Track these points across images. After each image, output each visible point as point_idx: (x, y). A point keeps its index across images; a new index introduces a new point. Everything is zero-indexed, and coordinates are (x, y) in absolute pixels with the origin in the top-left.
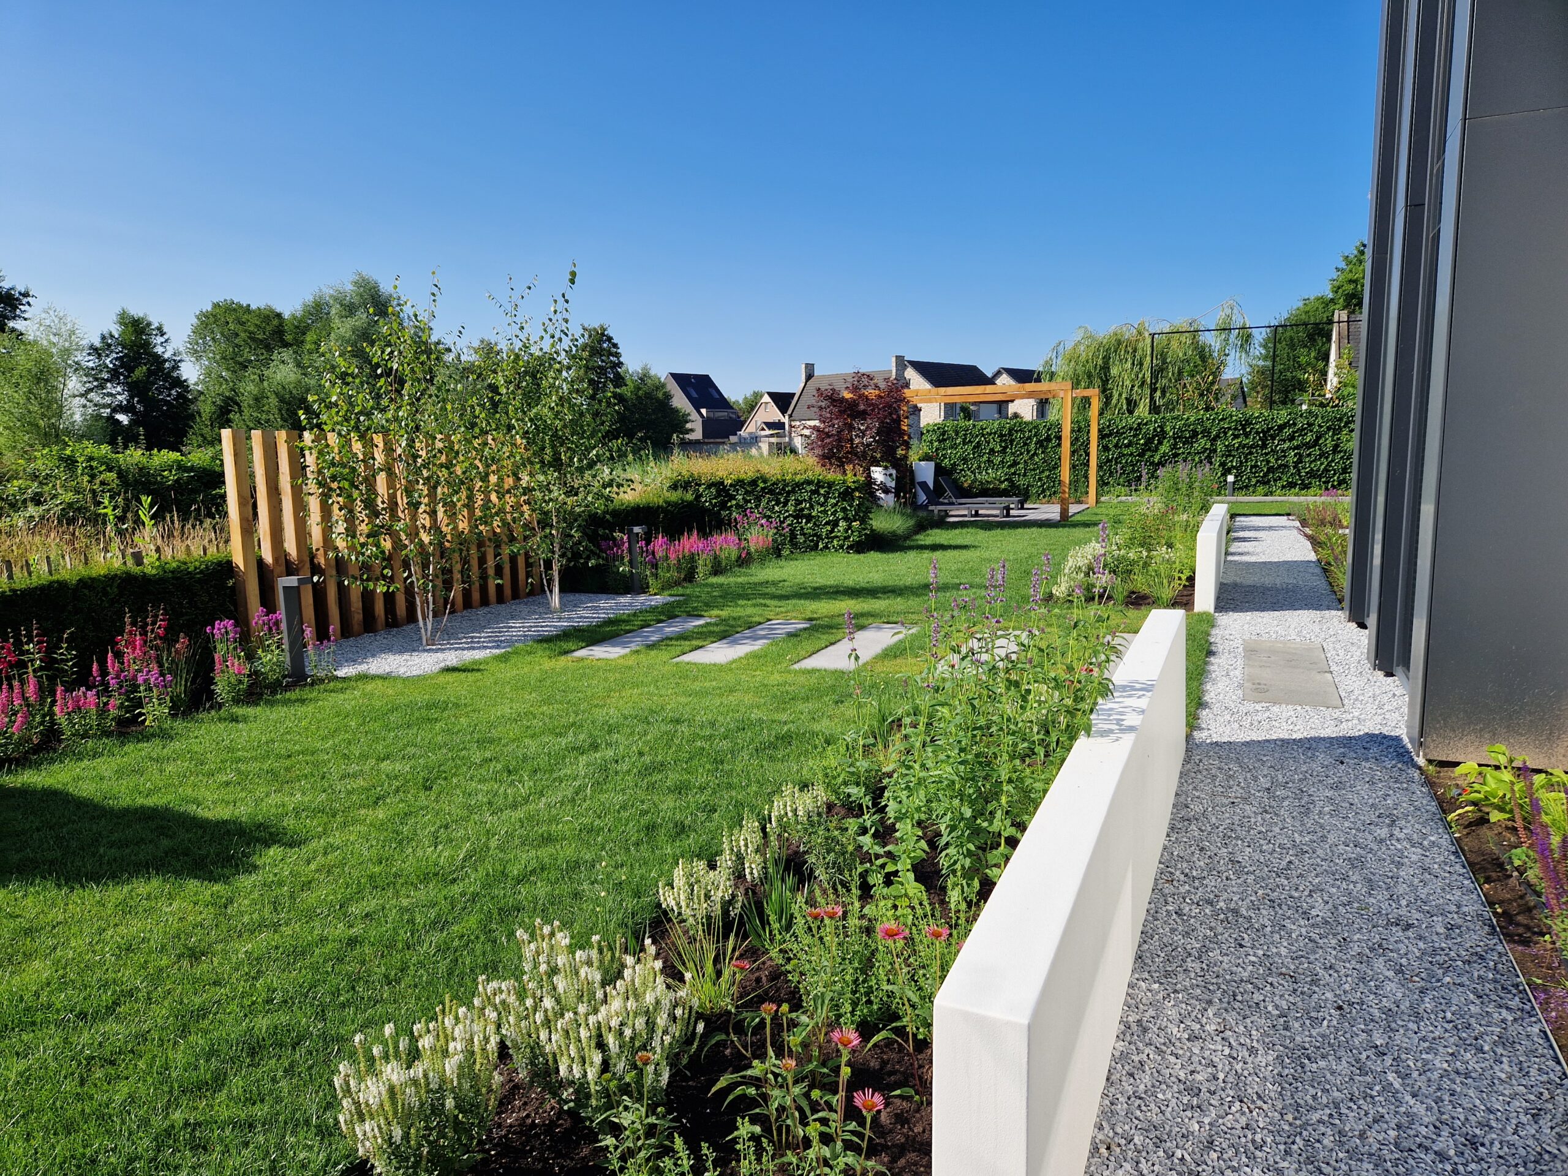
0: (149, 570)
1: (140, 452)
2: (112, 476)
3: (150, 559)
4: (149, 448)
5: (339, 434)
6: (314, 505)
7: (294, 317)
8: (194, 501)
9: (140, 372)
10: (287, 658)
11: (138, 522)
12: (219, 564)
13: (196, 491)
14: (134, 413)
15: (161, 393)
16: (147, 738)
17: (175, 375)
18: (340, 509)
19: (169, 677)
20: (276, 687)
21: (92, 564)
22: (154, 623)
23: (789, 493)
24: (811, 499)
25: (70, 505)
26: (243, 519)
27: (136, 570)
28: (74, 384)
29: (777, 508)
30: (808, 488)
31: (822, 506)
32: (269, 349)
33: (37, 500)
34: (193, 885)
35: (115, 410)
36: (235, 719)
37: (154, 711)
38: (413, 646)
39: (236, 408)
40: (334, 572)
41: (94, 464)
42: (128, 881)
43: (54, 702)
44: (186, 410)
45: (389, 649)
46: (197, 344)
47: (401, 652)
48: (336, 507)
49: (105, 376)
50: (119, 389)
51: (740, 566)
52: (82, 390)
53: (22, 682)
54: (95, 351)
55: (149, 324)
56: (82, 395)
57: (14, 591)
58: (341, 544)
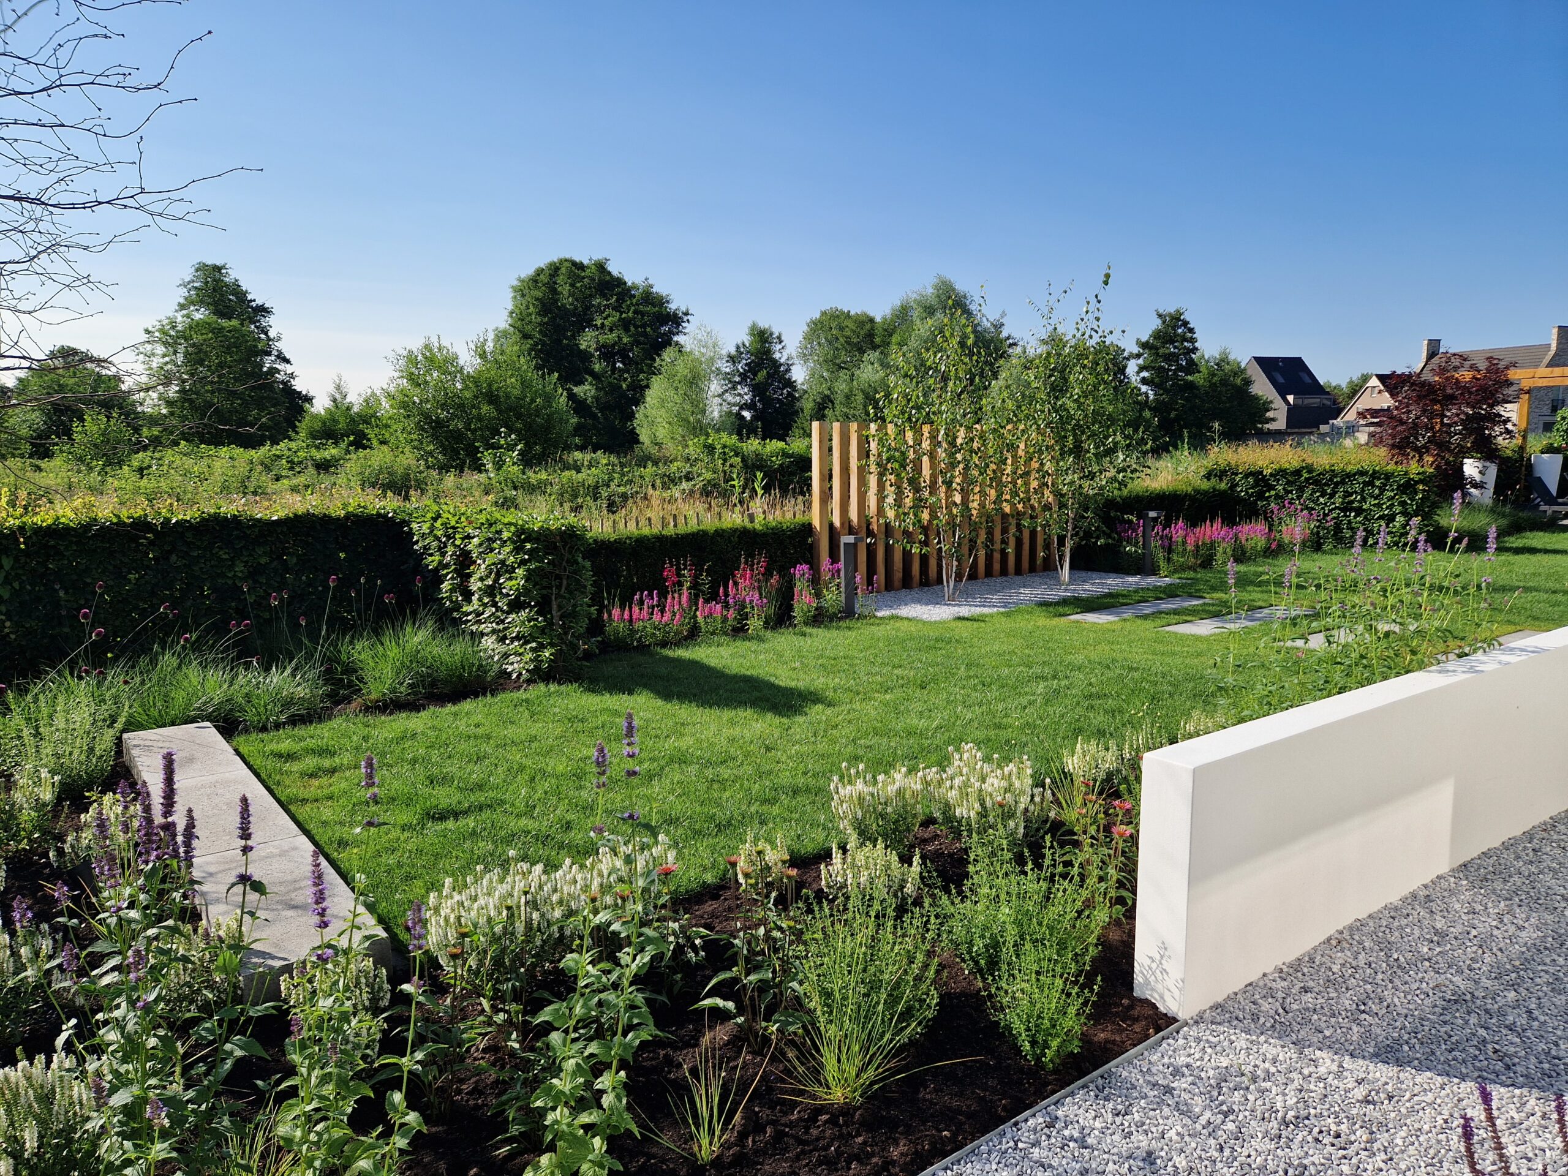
0: (758, 527)
1: (757, 441)
2: (739, 459)
3: (759, 518)
4: (764, 439)
5: (896, 425)
6: (873, 481)
7: (884, 318)
8: (792, 482)
9: (762, 374)
10: (843, 598)
11: (754, 490)
12: (803, 525)
13: (793, 474)
14: (756, 410)
15: (775, 392)
16: (750, 639)
17: (787, 377)
18: (891, 485)
19: (765, 600)
20: (833, 618)
21: (723, 519)
22: (758, 563)
23: (1337, 484)
24: (1363, 491)
25: (709, 481)
26: (822, 492)
27: (749, 526)
28: (715, 386)
29: (1322, 500)
30: (1361, 480)
31: (1376, 499)
32: (862, 352)
33: (688, 478)
34: (769, 716)
35: (741, 408)
36: (804, 634)
37: (755, 623)
38: (938, 600)
39: (830, 405)
40: (883, 536)
41: (727, 450)
42: (735, 708)
43: (697, 610)
44: (793, 406)
45: (919, 601)
46: (806, 348)
47: (927, 604)
48: (888, 483)
49: (737, 379)
50: (746, 390)
51: (1265, 557)
52: (720, 391)
53: (680, 595)
54: (732, 359)
55: (771, 334)
56: (719, 396)
57: (677, 535)
58: (891, 514)
